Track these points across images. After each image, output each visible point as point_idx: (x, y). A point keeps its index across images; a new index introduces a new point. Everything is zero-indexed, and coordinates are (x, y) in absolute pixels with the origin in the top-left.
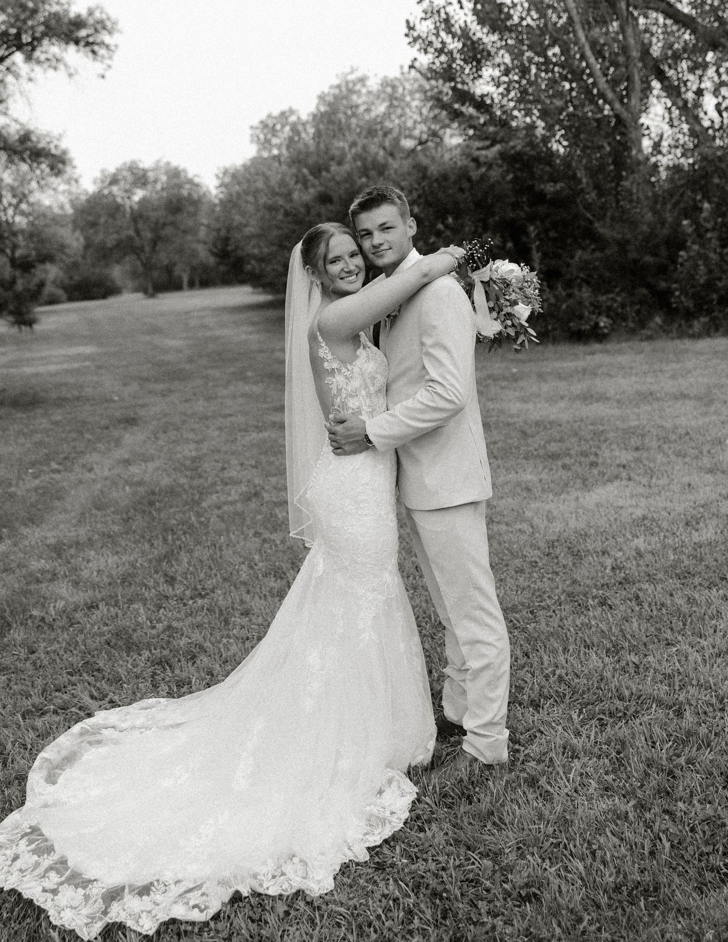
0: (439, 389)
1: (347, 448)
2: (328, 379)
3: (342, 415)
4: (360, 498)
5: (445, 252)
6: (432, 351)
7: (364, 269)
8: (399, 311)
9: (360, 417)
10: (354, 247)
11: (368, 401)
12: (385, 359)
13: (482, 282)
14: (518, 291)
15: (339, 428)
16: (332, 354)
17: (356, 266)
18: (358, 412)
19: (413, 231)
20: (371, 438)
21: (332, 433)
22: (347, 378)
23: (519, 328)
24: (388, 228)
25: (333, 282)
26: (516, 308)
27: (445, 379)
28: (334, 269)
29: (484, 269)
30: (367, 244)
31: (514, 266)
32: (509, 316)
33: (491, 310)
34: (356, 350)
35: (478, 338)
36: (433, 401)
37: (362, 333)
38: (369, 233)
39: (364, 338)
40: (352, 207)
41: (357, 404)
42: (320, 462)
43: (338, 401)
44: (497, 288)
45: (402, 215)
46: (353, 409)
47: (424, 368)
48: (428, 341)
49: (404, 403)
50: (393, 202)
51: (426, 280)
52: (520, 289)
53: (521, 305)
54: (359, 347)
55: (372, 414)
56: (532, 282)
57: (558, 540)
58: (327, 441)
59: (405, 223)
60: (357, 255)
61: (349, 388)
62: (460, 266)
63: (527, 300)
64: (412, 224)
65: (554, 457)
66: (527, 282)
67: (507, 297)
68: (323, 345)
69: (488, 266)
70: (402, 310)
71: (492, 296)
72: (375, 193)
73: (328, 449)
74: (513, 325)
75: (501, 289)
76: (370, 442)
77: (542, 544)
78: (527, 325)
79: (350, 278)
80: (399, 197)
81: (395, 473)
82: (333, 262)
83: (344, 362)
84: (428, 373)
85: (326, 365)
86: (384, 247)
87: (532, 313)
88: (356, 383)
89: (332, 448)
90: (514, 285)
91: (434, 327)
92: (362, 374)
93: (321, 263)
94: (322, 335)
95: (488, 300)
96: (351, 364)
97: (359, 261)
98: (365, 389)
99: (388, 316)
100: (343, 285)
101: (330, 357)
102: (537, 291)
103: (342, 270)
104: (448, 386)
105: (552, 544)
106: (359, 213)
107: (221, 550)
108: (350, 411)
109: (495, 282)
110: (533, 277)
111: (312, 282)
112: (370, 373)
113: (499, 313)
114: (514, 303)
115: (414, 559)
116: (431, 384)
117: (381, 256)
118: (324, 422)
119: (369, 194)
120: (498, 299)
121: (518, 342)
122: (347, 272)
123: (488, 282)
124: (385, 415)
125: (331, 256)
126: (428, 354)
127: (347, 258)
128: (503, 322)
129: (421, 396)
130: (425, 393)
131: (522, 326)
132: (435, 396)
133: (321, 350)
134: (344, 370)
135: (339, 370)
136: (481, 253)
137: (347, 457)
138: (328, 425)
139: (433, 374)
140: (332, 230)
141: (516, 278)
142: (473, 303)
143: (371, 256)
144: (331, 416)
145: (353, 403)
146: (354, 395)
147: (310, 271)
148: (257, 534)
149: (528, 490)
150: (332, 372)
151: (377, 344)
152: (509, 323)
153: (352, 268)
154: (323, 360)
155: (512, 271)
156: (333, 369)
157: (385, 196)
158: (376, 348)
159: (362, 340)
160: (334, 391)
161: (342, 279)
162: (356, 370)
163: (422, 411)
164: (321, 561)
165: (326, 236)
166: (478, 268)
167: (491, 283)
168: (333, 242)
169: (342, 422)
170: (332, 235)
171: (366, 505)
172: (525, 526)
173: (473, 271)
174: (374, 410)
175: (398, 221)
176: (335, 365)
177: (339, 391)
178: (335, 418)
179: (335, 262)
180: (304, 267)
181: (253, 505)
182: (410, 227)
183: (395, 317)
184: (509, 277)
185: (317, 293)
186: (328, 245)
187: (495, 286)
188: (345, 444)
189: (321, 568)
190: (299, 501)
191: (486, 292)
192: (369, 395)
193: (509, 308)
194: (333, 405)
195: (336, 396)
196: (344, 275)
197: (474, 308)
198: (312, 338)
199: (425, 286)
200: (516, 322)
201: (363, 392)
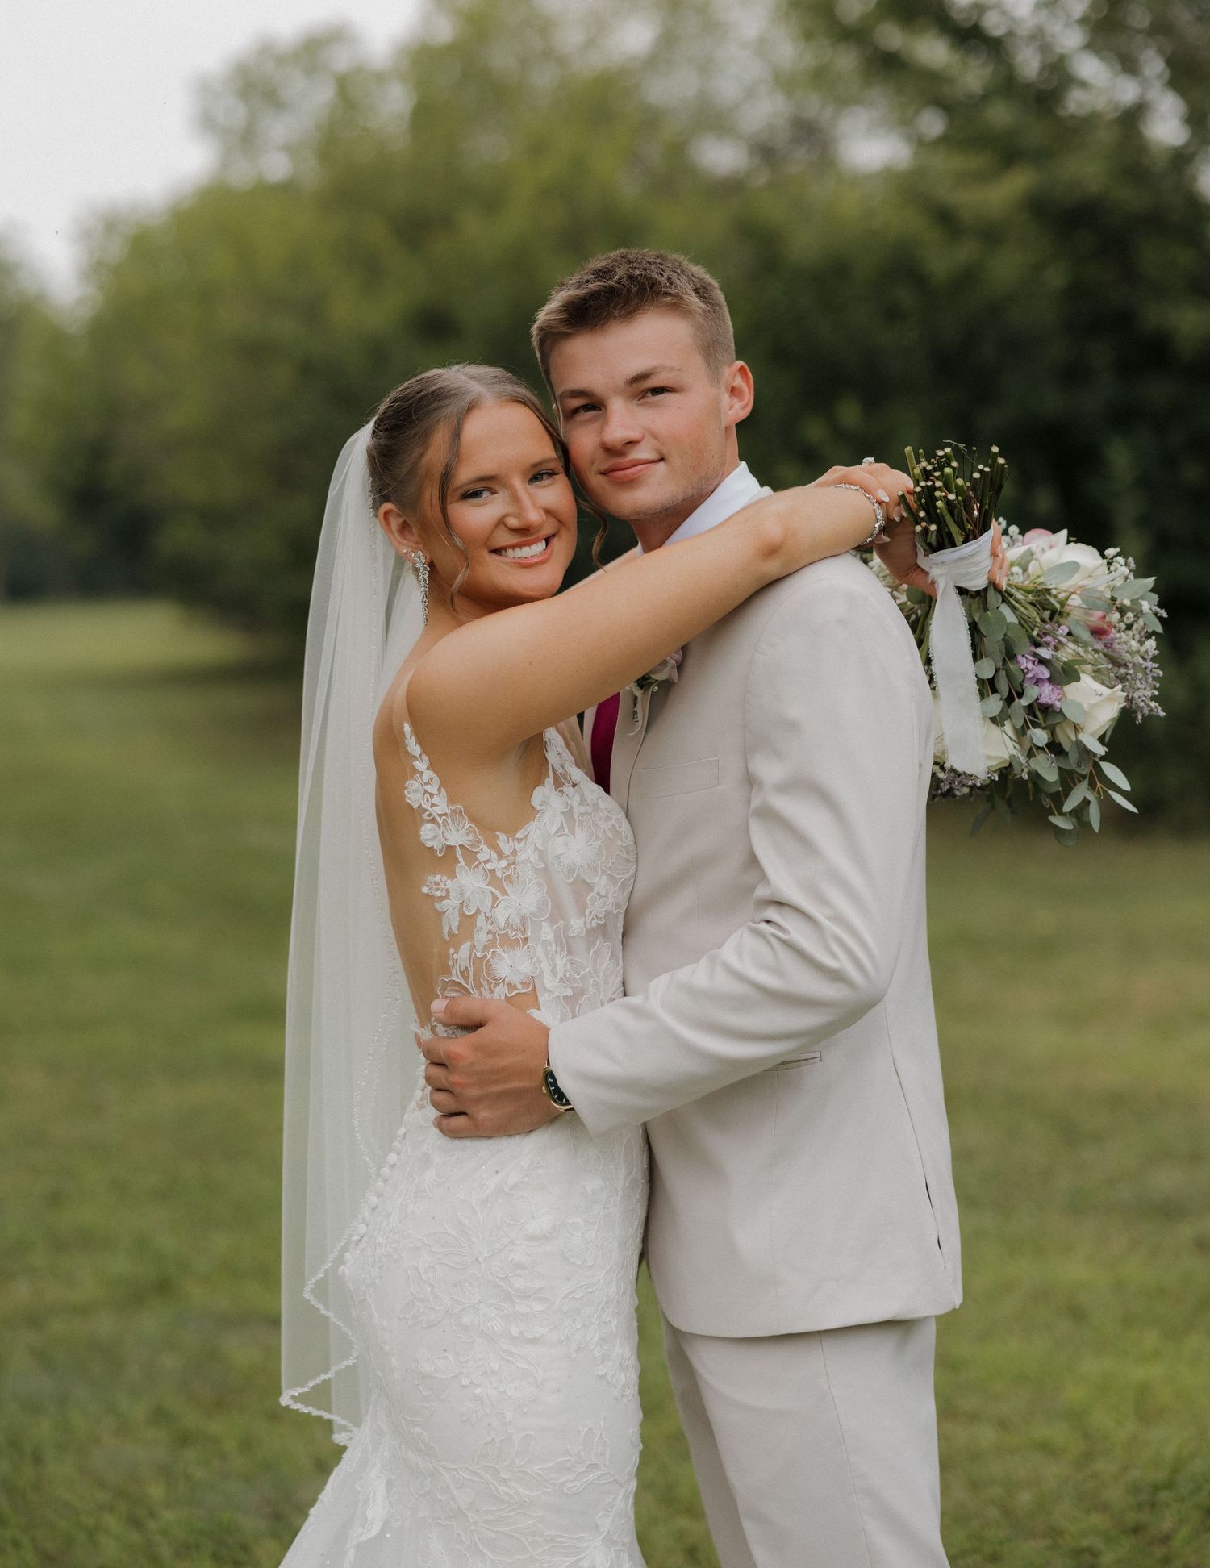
0: (797, 932)
1: (483, 1114)
2: (433, 883)
3: (472, 1004)
4: (519, 1283)
5: (844, 481)
6: (782, 804)
7: (574, 526)
8: (680, 667)
9: (535, 1013)
10: (544, 451)
11: (561, 961)
12: (625, 827)
13: (962, 591)
14: (1086, 636)
15: (460, 1046)
16: (451, 800)
17: (548, 512)
18: (527, 996)
19: (739, 409)
20: (565, 1083)
21: (438, 1062)
22: (492, 877)
23: (1073, 757)
24: (658, 391)
25: (466, 557)
26: (1071, 689)
27: (822, 900)
28: (477, 516)
29: (971, 547)
30: (585, 440)
31: (1085, 555)
32: (1041, 713)
33: (987, 687)
34: (528, 791)
35: (935, 781)
36: (777, 971)
37: (552, 735)
38: (594, 404)
39: (558, 750)
40: (543, 316)
41: (526, 968)
42: (392, 1158)
43: (462, 955)
44: (1011, 618)
45: (709, 349)
46: (511, 987)
47: (753, 861)
48: (769, 771)
49: (683, 974)
50: (677, 306)
51: (773, 567)
52: (1098, 633)
53: (1087, 682)
54: (539, 781)
55: (572, 1003)
56: (1139, 614)
57: (1169, 1485)
58: (421, 1090)
59: (715, 376)
60: (552, 474)
61: (501, 915)
62: (889, 527)
63: (1115, 669)
64: (739, 381)
65: (1168, 1211)
66: (1122, 611)
67: (1046, 653)
68: (421, 765)
69: (986, 538)
70: (691, 662)
71: (993, 641)
72: (621, 272)
73: (422, 1114)
74: (1055, 748)
75: (1024, 622)
76: (560, 1096)
77: (1115, 1495)
78: (1101, 750)
79: (526, 552)
80: (702, 291)
81: (640, 1212)
82: (471, 495)
83: (487, 828)
84: (764, 878)
85: (427, 832)
86: (642, 453)
87: (1127, 715)
88: (525, 899)
89: (433, 1113)
90: (1076, 615)
91: (793, 726)
92: (546, 873)
93: (430, 495)
94: (417, 732)
95: (977, 656)
96: (511, 832)
97: (556, 494)
98: (552, 920)
99: (643, 682)
100: (501, 573)
101: (441, 805)
102: (1151, 644)
103: (501, 522)
104: (830, 926)
105: (1149, 1497)
106: (566, 336)
107: (37, 1459)
108: (501, 992)
109: (1006, 597)
110: (1143, 596)
111: (400, 561)
112: (571, 871)
113: (1009, 700)
114: (1065, 674)
115: (683, 1522)
116: (772, 913)
117: (630, 483)
118: (414, 1027)
119: (601, 274)
120: (1010, 655)
121: (1067, 808)
122: (516, 531)
123: (981, 594)
124: (615, 1012)
125: (465, 474)
126: (768, 814)
127: (518, 483)
128: (1021, 732)
129: (740, 955)
130: (750, 942)
131: (1085, 752)
132: (786, 959)
133: (412, 785)
134: (485, 852)
135: (470, 855)
136: (959, 491)
137: (484, 1144)
138: (426, 1035)
139: (782, 879)
140: (476, 388)
141: (1083, 591)
142: (928, 662)
143: (596, 481)
144: (438, 1005)
145: (511, 966)
146: (513, 938)
147: (395, 523)
148: (160, 1416)
149: (1076, 1313)
150: (446, 860)
151: (602, 776)
152: (1040, 736)
153: (534, 516)
154: (416, 816)
155: (1074, 567)
156: (450, 849)
157: (654, 284)
158: (599, 789)
159: (552, 757)
160: (451, 922)
161: (497, 551)
162: (527, 854)
163: (739, 1004)
164: (380, 1488)
165: (452, 408)
166: (944, 542)
167: (993, 598)
168: (475, 428)
169: (473, 1026)
170: (471, 407)
171: (538, 1307)
172: (1059, 1433)
173: (933, 549)
174: (579, 993)
175: (693, 371)
176: (457, 836)
177: (468, 922)
178: (449, 1010)
179: (476, 494)
180: (376, 506)
181: (151, 1322)
182: (733, 391)
183: (667, 686)
184: (1060, 586)
185: (414, 593)
186: (457, 434)
187: (1005, 609)
188: (478, 1100)
189: (377, 1511)
190: (321, 1289)
191: (974, 628)
192: (565, 942)
193: (1047, 688)
194: (447, 970)
195: (455, 940)
196: (503, 538)
197: (931, 680)
198: (387, 743)
199: (770, 584)
200: (1066, 737)
201: (547, 933)
